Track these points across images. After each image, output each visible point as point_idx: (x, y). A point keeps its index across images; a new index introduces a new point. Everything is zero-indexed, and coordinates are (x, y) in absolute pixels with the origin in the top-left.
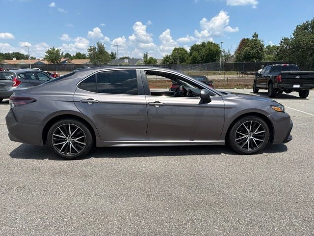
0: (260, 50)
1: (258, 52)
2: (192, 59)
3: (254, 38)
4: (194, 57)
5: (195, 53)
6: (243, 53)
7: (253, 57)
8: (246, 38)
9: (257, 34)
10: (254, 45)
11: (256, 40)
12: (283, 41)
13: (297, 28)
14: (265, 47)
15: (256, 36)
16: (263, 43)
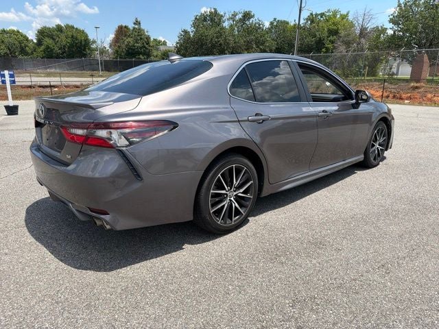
0: (147, 44)
1: (145, 47)
2: (44, 51)
3: (136, 26)
4: (48, 47)
5: (48, 41)
6: (124, 46)
7: (139, 53)
8: (124, 25)
9: (138, 20)
10: (138, 35)
11: (140, 29)
12: (182, 33)
13: (196, 18)
14: (152, 40)
15: (137, 23)
16: (149, 34)
